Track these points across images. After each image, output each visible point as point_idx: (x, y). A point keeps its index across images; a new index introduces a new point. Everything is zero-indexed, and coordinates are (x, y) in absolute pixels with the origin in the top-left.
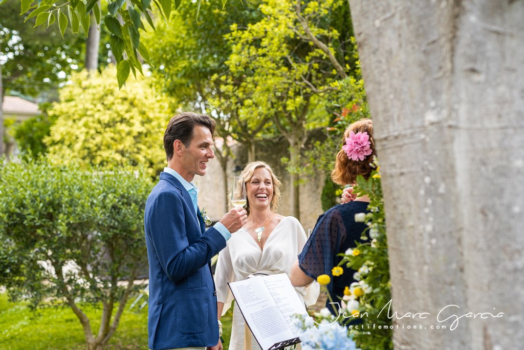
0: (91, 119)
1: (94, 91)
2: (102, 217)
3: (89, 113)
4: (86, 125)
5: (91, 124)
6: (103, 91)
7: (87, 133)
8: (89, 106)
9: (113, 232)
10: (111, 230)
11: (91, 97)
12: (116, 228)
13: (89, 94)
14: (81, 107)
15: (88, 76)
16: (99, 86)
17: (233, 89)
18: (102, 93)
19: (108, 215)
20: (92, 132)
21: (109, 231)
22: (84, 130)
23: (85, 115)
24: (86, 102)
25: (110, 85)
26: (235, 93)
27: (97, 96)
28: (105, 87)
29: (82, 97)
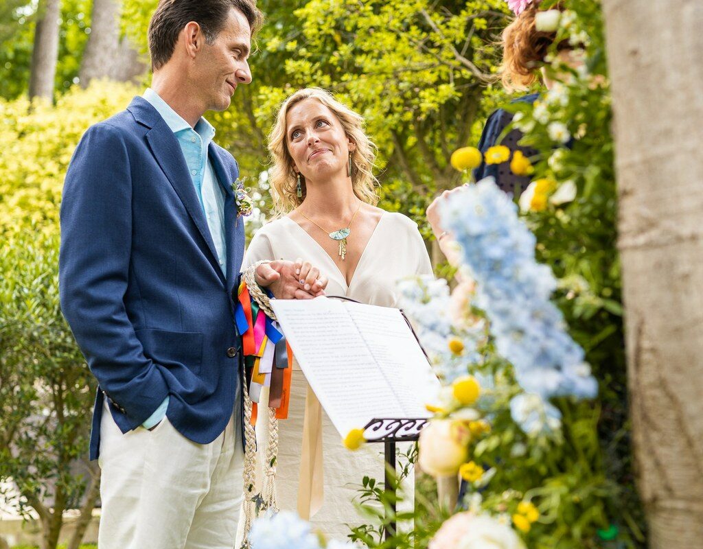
0: (33, 192)
1: (42, 137)
2: (39, 322)
3: (30, 180)
4: (23, 204)
5: (33, 202)
6: (60, 136)
7: (27, 219)
8: (30, 165)
9: (61, 357)
10: (58, 353)
11: (35, 149)
12: (70, 350)
13: (30, 142)
14: (13, 166)
15: (30, 110)
16: (52, 126)
17: (311, 68)
18: (57, 140)
19: (51, 321)
20: (36, 217)
21: (54, 355)
22: (20, 213)
23: (23, 186)
24: (25, 157)
25: (73, 126)
26: (315, 77)
27: (47, 148)
28: (63, 129)
29: (16, 149)
